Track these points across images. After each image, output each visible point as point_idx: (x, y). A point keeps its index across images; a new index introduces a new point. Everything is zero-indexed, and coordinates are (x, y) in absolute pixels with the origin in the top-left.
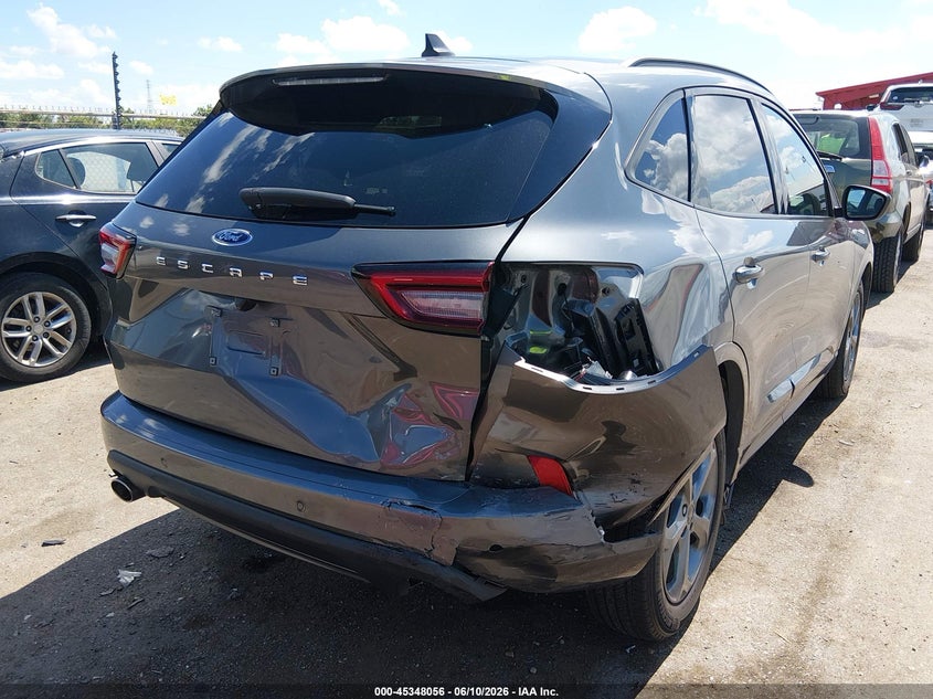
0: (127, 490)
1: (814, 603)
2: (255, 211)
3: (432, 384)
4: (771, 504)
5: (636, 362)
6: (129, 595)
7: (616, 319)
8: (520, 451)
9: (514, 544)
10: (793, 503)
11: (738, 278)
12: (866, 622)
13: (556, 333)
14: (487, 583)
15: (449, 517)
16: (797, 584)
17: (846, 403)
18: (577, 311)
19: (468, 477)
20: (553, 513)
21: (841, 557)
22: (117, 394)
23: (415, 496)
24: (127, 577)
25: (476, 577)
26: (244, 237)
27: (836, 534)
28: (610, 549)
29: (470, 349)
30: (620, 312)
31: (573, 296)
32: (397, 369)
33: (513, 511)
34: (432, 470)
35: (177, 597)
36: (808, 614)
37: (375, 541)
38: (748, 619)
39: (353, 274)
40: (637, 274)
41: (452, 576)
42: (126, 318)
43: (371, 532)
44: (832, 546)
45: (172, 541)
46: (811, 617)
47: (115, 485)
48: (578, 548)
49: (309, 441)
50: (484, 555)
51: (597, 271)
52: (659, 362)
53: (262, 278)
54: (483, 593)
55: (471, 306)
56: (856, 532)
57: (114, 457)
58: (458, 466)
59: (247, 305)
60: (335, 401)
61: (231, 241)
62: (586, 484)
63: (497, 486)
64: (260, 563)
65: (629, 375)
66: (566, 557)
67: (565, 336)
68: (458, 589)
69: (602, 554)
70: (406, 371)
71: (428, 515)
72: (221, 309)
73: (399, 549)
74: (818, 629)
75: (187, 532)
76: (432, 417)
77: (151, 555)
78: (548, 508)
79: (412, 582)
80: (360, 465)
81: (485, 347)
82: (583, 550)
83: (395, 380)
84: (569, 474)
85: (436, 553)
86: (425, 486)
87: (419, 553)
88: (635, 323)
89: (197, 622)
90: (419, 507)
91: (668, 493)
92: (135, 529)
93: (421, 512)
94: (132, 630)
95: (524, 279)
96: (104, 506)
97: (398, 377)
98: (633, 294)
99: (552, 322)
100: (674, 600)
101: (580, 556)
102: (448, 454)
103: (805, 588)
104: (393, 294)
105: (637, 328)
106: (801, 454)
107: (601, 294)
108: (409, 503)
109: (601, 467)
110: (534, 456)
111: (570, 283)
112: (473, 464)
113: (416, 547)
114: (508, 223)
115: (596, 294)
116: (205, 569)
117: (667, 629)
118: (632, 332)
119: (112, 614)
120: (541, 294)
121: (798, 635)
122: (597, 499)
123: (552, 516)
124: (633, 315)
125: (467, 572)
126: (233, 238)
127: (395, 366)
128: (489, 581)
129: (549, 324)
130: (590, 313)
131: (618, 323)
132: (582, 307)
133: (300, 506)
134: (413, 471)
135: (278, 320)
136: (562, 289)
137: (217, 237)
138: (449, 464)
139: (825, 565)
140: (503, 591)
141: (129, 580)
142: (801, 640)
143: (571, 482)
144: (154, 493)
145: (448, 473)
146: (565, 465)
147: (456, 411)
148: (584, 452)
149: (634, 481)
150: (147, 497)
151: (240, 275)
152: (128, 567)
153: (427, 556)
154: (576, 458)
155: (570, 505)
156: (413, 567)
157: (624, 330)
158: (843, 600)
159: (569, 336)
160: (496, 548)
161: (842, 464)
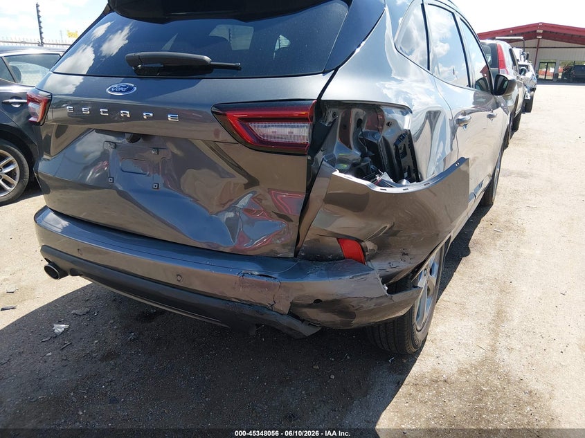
0: (55, 271)
1: (497, 326)
2: (137, 71)
3: (269, 191)
4: (460, 267)
5: (406, 174)
6: (61, 341)
7: (395, 144)
8: (334, 235)
9: (330, 298)
10: (474, 267)
11: (459, 122)
12: (530, 337)
13: (355, 154)
14: (309, 324)
15: (286, 282)
16: (485, 315)
17: (493, 208)
18: (370, 138)
19: (296, 255)
20: (356, 276)
21: (508, 297)
22: (45, 208)
23: (260, 268)
24: (60, 328)
25: (303, 321)
26: (130, 89)
27: (502, 284)
28: (391, 299)
29: (299, 164)
30: (398, 140)
31: (368, 128)
32: (246, 181)
33: (329, 276)
34: (272, 251)
35: (94, 340)
36: (495, 333)
37: (233, 300)
38: (460, 338)
39: (213, 112)
40: (407, 113)
41: (287, 321)
42: (49, 153)
43: (229, 293)
44: (502, 291)
45: (88, 304)
46: (497, 334)
47: (47, 269)
48: (371, 299)
49: (182, 233)
50: (310, 306)
51: (384, 108)
52: (420, 174)
53: (145, 117)
54: (308, 331)
55: (300, 133)
56: (514, 283)
57: (45, 250)
58: (290, 247)
59: (135, 138)
60: (201, 205)
61: (121, 91)
62: (373, 257)
63: (317, 260)
64: (148, 316)
65: (405, 182)
66: (364, 305)
67: (361, 156)
68: (292, 329)
69: (386, 302)
70: (252, 182)
71: (271, 281)
72: (115, 143)
73: (251, 305)
74: (502, 343)
75: (98, 298)
76: (272, 213)
77: (74, 314)
78: (352, 273)
79: (258, 326)
80: (221, 249)
81: (310, 163)
82: (374, 300)
83: (245, 189)
84: (364, 250)
85: (276, 306)
86: (267, 261)
87: (265, 307)
88: (407, 147)
89: (108, 357)
90: (264, 276)
91: (425, 261)
92: (63, 297)
93: (265, 279)
94: (64, 363)
95: (334, 115)
96: (42, 283)
97: (247, 186)
98: (406, 127)
99: (352, 146)
100: (419, 329)
101: (372, 305)
102: (283, 239)
103: (490, 317)
104: (243, 125)
105: (408, 151)
106: (473, 237)
107: (385, 126)
108: (257, 273)
109: (384, 245)
110: (341, 239)
111: (364, 118)
112: (299, 246)
113: (262, 302)
114: (324, 73)
115: (382, 125)
116: (112, 321)
117: (415, 346)
118: (405, 153)
119: (50, 354)
120: (345, 127)
121: (492, 346)
122: (380, 267)
123: (355, 279)
124: (406, 141)
125: (297, 317)
126: (122, 89)
127: (245, 179)
128: (311, 323)
129: (350, 147)
130: (378, 140)
131: (397, 147)
132: (373, 135)
133: (179, 278)
134: (258, 252)
135: (157, 149)
136: (359, 123)
137: (110, 90)
138: (284, 246)
139: (500, 303)
140: (320, 328)
141: (61, 330)
142: (494, 349)
143: (365, 255)
144: (74, 273)
145: (282, 252)
146: (363, 244)
147: (287, 210)
148: (375, 235)
149: (404, 254)
150: (69, 276)
151: (128, 116)
152: (60, 322)
153: (270, 308)
154: (369, 240)
155: (365, 271)
156: (261, 316)
157: (400, 151)
158: (515, 323)
159: (363, 156)
160: (318, 301)
161: (498, 243)
